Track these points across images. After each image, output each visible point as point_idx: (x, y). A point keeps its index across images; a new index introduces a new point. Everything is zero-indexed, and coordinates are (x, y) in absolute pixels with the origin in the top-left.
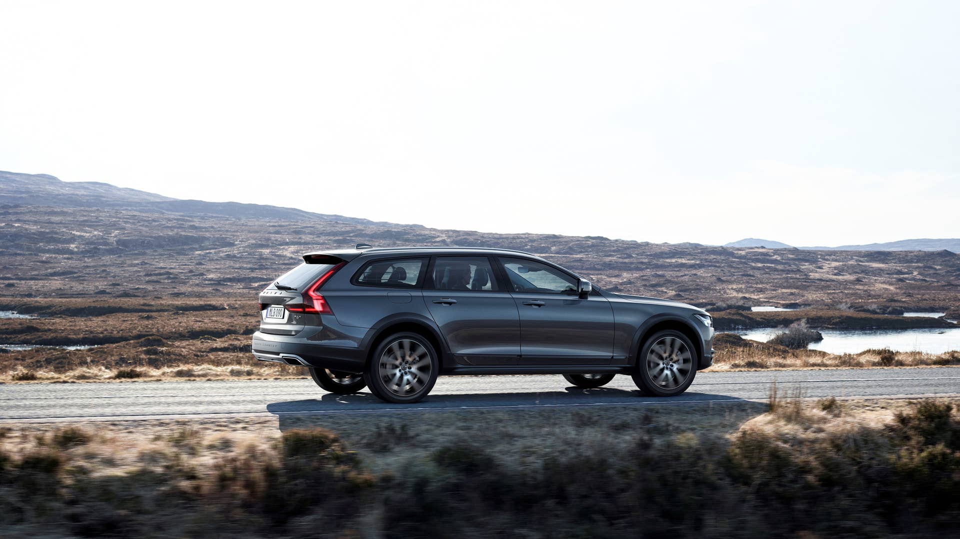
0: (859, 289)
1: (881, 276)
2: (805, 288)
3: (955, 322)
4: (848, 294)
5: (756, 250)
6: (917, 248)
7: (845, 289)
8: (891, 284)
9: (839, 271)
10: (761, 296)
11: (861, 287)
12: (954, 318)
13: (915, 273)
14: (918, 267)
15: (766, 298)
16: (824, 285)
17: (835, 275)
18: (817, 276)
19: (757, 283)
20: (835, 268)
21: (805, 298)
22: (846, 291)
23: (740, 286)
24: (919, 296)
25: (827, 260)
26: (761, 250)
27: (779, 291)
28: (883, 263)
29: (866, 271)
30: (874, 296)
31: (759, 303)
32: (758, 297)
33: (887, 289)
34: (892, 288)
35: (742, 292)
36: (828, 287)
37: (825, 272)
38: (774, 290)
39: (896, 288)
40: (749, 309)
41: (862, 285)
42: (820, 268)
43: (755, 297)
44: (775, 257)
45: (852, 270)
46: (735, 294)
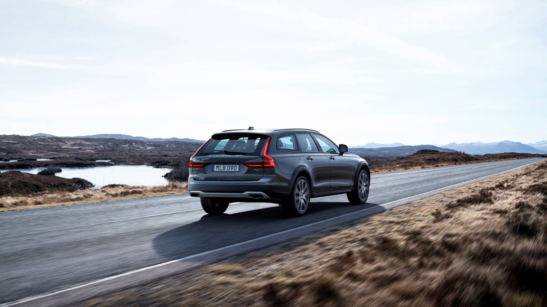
0: (80, 152)
1: (89, 147)
2: (59, 151)
3: (113, 163)
4: (76, 154)
5: (41, 137)
6: (103, 137)
7: (75, 152)
8: (92, 150)
9: (74, 145)
10: (42, 155)
11: (81, 151)
12: (113, 162)
13: (102, 146)
14: (103, 144)
15: (44, 156)
16: (68, 150)
17: (72, 147)
18: (65, 147)
19: (41, 150)
20: (72, 144)
21: (60, 155)
22: (75, 153)
23: (34, 151)
24: (102, 154)
25: (69, 141)
26: (43, 138)
27: (50, 153)
28: (90, 142)
29: (83, 145)
30: (86, 154)
31: (41, 157)
32: (41, 155)
33: (91, 152)
34: (93, 151)
35: (34, 153)
36: (69, 151)
37: (68, 146)
38: (47, 152)
39: (94, 151)
40: (36, 160)
41: (82, 150)
42: (66, 144)
43: (40, 155)
44: (49, 140)
45: (79, 145)
46: (31, 154)
